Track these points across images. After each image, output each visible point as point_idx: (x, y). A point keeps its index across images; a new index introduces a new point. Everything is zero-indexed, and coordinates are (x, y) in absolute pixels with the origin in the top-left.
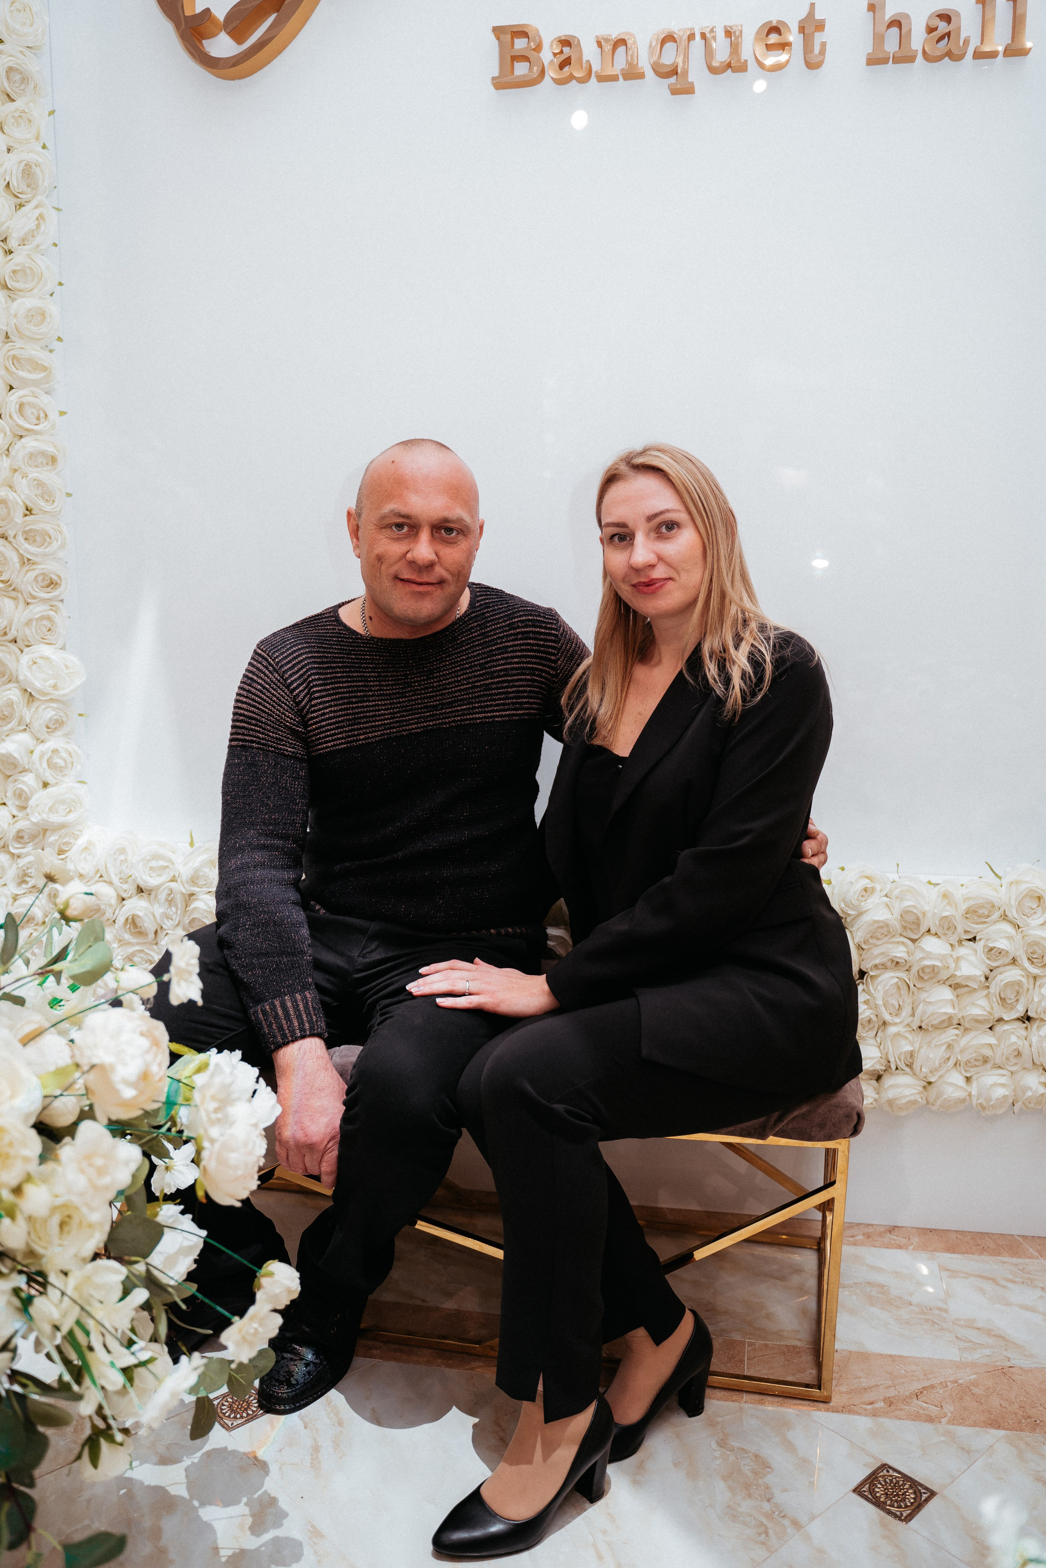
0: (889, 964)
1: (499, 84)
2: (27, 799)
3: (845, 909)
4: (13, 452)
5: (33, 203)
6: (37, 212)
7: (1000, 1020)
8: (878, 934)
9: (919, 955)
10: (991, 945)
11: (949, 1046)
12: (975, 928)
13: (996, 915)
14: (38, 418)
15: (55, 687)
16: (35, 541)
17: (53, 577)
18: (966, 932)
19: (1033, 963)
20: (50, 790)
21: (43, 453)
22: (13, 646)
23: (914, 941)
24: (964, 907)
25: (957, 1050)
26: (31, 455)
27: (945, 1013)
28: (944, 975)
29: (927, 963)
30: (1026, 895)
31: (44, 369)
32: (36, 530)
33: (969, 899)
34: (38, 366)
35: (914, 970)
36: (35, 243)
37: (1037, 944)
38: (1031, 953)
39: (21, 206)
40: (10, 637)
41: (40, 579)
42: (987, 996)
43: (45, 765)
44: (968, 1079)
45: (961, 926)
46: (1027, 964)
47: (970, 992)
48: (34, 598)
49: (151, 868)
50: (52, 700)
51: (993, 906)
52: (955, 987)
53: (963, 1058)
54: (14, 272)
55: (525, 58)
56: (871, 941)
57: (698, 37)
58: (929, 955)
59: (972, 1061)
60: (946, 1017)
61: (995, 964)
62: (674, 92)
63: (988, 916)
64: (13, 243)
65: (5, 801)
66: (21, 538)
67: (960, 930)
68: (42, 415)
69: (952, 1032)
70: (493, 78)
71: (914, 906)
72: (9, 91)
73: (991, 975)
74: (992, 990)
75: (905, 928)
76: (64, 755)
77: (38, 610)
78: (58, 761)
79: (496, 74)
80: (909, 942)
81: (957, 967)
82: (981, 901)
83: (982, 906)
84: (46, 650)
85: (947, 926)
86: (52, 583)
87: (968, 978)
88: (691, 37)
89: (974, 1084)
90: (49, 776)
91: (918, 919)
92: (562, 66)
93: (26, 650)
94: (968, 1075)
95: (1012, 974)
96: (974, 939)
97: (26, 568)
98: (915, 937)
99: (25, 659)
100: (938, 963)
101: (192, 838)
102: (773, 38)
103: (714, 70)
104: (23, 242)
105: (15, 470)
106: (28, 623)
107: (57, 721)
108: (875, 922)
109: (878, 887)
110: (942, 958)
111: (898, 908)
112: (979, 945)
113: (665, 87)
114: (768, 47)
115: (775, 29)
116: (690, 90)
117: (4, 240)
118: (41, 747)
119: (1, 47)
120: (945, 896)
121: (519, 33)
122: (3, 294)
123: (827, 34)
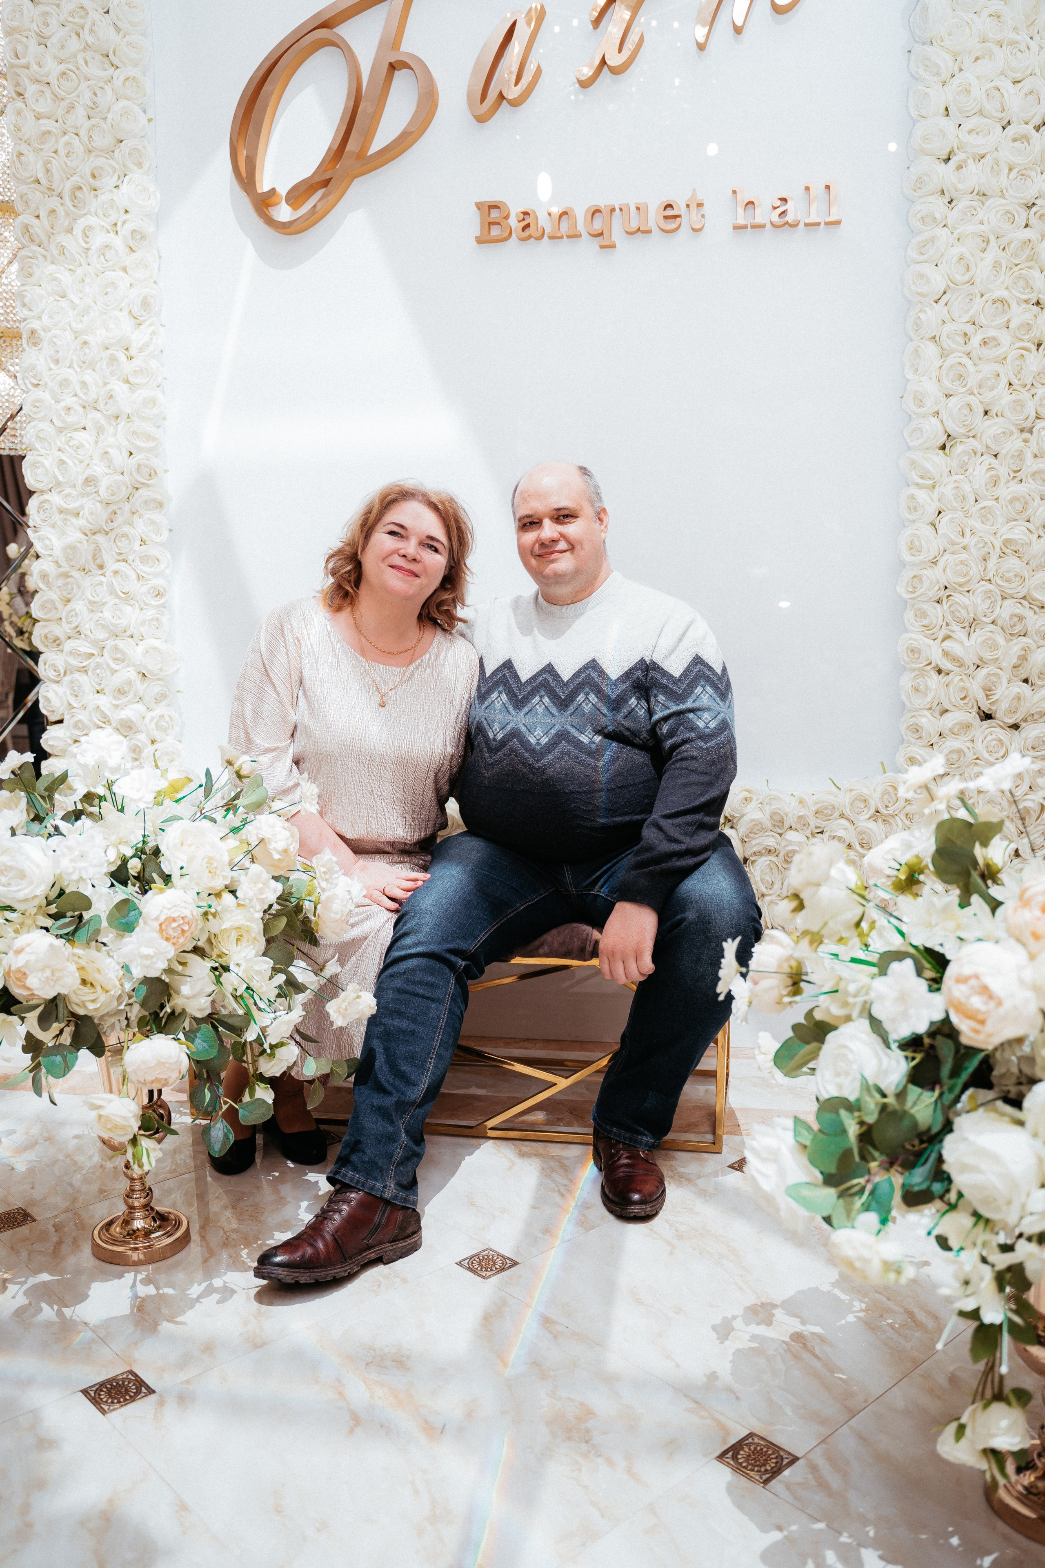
0: (764, 851)
1: (480, 241)
2: (141, 752)
3: (732, 813)
4: (132, 500)
5: (148, 323)
6: (150, 329)
8: (755, 830)
9: (784, 843)
12: (822, 824)
13: (836, 814)
14: (150, 475)
15: (161, 670)
16: (148, 563)
17: (161, 590)
18: (817, 827)
19: (863, 847)
20: (156, 745)
21: (154, 500)
22: (130, 639)
23: (780, 835)
24: (814, 809)
26: (146, 502)
29: (790, 848)
30: (856, 799)
31: (154, 439)
32: (149, 556)
33: (818, 803)
34: (149, 437)
35: (781, 855)
36: (149, 351)
37: (864, 833)
38: (861, 840)
39: (140, 324)
40: (128, 633)
41: (152, 590)
43: (153, 727)
45: (813, 822)
46: (858, 848)
48: (146, 605)
50: (159, 679)
51: (834, 808)
54: (135, 371)
55: (498, 224)
56: (751, 835)
57: (617, 209)
58: (790, 843)
62: (602, 247)
63: (831, 816)
64: (133, 352)
66: (138, 562)
67: (812, 826)
68: (153, 473)
70: (477, 237)
71: (780, 809)
72: (132, 245)
75: (774, 826)
76: (167, 719)
77: (150, 613)
78: (164, 724)
79: (478, 234)
80: (778, 836)
82: (826, 804)
83: (826, 808)
84: (155, 643)
85: (801, 821)
86: (160, 594)
88: (613, 210)
90: (157, 735)
91: (783, 818)
92: (524, 229)
93: (141, 643)
96: (822, 833)
97: (141, 583)
98: (780, 831)
99: (140, 649)
100: (798, 849)
102: (669, 212)
103: (630, 233)
104: (141, 350)
105: (133, 513)
106: (143, 623)
107: (162, 695)
108: (752, 820)
109: (755, 798)
110: (800, 845)
111: (768, 810)
113: (595, 243)
114: (666, 217)
115: (669, 206)
116: (613, 246)
117: (127, 349)
118: (151, 714)
119: (127, 216)
120: (801, 802)
121: (493, 206)
122: (126, 387)
123: (707, 211)
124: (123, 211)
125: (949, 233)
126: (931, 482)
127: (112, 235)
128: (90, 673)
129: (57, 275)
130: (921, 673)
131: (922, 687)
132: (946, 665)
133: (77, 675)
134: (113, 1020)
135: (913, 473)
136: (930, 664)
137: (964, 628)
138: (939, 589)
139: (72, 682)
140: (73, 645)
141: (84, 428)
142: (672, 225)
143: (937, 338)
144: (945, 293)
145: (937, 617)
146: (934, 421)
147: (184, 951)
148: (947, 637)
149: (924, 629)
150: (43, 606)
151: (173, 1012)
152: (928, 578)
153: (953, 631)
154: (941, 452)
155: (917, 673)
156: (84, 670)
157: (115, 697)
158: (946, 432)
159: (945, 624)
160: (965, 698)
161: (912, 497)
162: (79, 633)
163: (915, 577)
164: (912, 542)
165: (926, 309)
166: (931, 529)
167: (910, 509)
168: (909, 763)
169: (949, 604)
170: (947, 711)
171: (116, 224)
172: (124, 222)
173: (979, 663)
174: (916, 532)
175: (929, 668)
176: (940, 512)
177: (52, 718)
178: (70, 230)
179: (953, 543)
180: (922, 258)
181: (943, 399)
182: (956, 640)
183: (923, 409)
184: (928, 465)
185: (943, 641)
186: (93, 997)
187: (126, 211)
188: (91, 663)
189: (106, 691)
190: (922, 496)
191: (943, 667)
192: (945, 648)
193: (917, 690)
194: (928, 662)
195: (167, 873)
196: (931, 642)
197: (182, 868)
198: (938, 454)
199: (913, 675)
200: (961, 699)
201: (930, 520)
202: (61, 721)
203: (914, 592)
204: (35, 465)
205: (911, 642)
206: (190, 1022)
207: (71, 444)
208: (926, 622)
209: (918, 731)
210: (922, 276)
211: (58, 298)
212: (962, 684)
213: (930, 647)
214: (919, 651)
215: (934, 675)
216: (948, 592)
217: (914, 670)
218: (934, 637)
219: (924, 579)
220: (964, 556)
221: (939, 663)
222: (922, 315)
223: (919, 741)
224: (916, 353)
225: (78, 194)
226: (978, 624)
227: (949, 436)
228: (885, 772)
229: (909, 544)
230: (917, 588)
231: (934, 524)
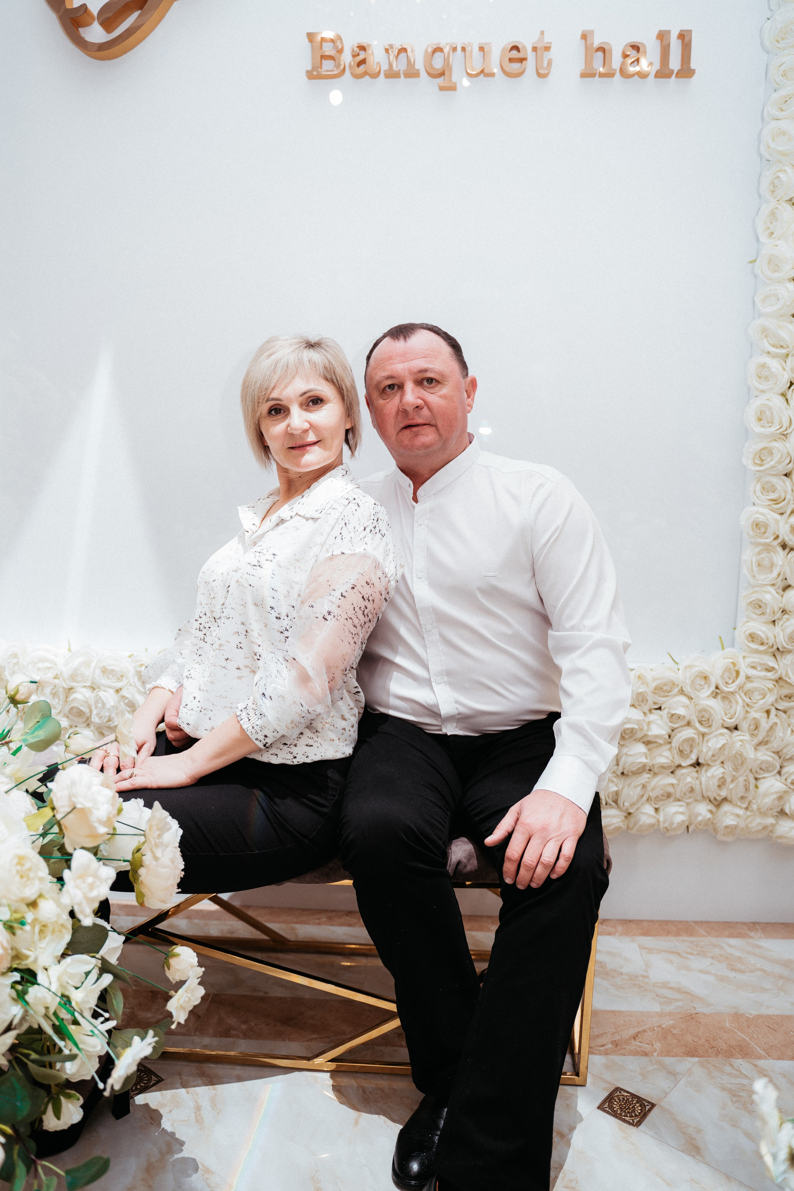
1: (310, 76)
7: (679, 766)
10: (673, 712)
11: (644, 786)
12: (660, 700)
13: (676, 690)
18: (655, 703)
19: (702, 724)
24: (653, 685)
25: (649, 788)
27: (641, 762)
28: (639, 735)
29: (628, 726)
30: (697, 676)
33: (657, 679)
37: (705, 710)
38: (701, 717)
42: (670, 749)
44: (657, 810)
45: (651, 699)
46: (698, 725)
47: (657, 746)
49: (38, 669)
51: (674, 684)
52: (647, 743)
53: (653, 795)
55: (331, 58)
57: (459, 49)
59: (660, 796)
60: (641, 765)
61: (675, 726)
62: (442, 89)
63: (670, 692)
67: (650, 702)
69: (646, 776)
70: (307, 72)
73: (673, 734)
74: (673, 745)
79: (309, 68)
81: (649, 729)
82: (665, 681)
83: (665, 684)
85: (642, 700)
87: (657, 736)
88: (455, 49)
89: (661, 813)
92: (359, 64)
94: (657, 806)
95: (688, 733)
96: (660, 708)
100: (636, 727)
101: (69, 644)
102: (515, 55)
103: (471, 75)
110: (638, 722)
112: (664, 713)
113: (434, 84)
114: (511, 60)
115: (515, 48)
116: (454, 88)
120: (639, 677)
121: (327, 40)
123: (552, 54)
126: (786, 351)
130: (767, 548)
131: (766, 563)
132: (792, 540)
135: (765, 341)
136: (776, 538)
138: (790, 462)
142: (517, 69)
145: (786, 492)
146: (791, 287)
148: (792, 512)
149: (771, 503)
152: (779, 451)
155: (761, 547)
159: (792, 499)
161: (763, 366)
163: (764, 448)
164: (762, 413)
166: (782, 399)
167: (760, 378)
168: (750, 639)
170: (790, 586)
174: (767, 402)
175: (776, 543)
176: (792, 384)
183: (780, 274)
184: (783, 334)
190: (774, 365)
191: (789, 543)
192: (792, 524)
193: (761, 566)
194: (774, 537)
196: (777, 516)
198: (792, 322)
199: (758, 549)
201: (781, 392)
203: (762, 465)
205: (758, 516)
208: (773, 496)
209: (760, 607)
213: (777, 522)
214: (766, 526)
215: (780, 550)
218: (782, 511)
219: (775, 452)
221: (786, 539)
222: (781, 175)
223: (762, 617)
224: (773, 215)
228: (723, 649)
229: (759, 414)
230: (762, 460)
231: (783, 395)
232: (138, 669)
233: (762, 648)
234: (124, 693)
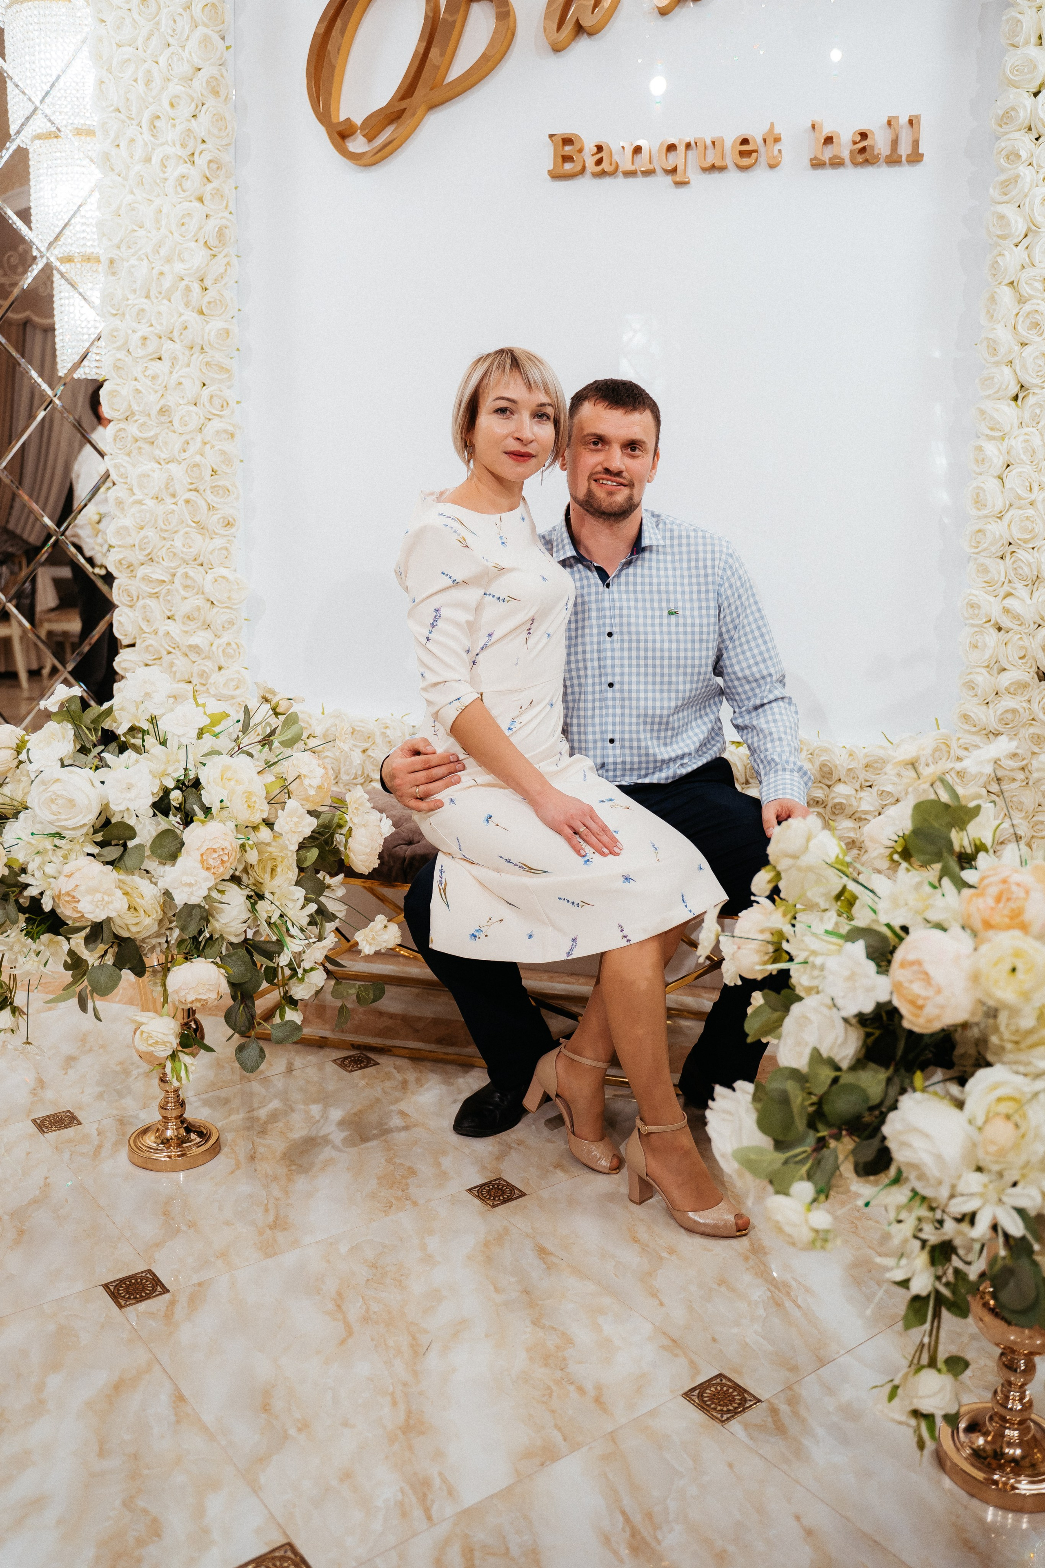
1: (552, 176)
2: (208, 678)
4: (205, 431)
5: (223, 254)
6: (227, 260)
10: (882, 789)
12: (871, 777)
14: (222, 406)
15: (229, 598)
16: (218, 494)
17: (231, 519)
18: (866, 781)
20: (223, 671)
21: (225, 431)
22: (200, 568)
23: (829, 787)
24: (864, 762)
26: (217, 433)
27: (850, 838)
28: (849, 811)
29: (836, 800)
31: (228, 371)
32: (219, 486)
33: (867, 756)
34: (222, 369)
35: (828, 807)
36: (223, 283)
39: (215, 256)
40: (199, 562)
41: (221, 520)
43: (221, 654)
45: (863, 775)
48: (216, 534)
50: (227, 607)
51: (884, 762)
54: (209, 303)
55: (571, 159)
57: (692, 145)
60: (850, 840)
61: (885, 803)
62: (674, 184)
63: (879, 769)
64: (208, 283)
65: (192, 680)
66: (208, 492)
67: (860, 779)
68: (225, 404)
70: (549, 171)
71: (828, 761)
72: (208, 175)
73: (883, 811)
75: (823, 777)
76: (234, 646)
78: (231, 651)
79: (551, 168)
80: (826, 788)
81: (859, 805)
82: (876, 758)
83: (877, 762)
84: (224, 572)
85: (850, 774)
86: (229, 524)
88: (688, 146)
90: (223, 662)
91: (831, 769)
92: (597, 164)
93: (210, 571)
96: (870, 786)
97: (211, 513)
98: (829, 783)
99: (210, 577)
100: (844, 801)
102: (745, 148)
103: (704, 170)
104: (216, 281)
105: (206, 443)
106: (212, 552)
107: (229, 622)
109: (805, 749)
110: (848, 797)
111: (817, 761)
112: (875, 789)
113: (669, 179)
114: (741, 153)
115: (745, 141)
116: (687, 183)
117: (202, 280)
118: (217, 642)
119: (204, 146)
120: (851, 755)
121: (567, 141)
122: (199, 318)
123: (783, 145)
124: (200, 141)
125: (1034, 172)
126: (1001, 434)
127: (189, 165)
128: (161, 599)
129: (135, 205)
130: (980, 629)
131: (979, 644)
132: (1005, 622)
133: (148, 601)
134: (154, 941)
135: (982, 424)
136: (990, 621)
137: (1027, 586)
138: (1003, 545)
139: (144, 607)
140: (147, 571)
141: (160, 359)
142: (745, 161)
143: (1015, 284)
144: (1026, 236)
145: (999, 573)
146: (1007, 370)
147: (223, 880)
148: (1009, 595)
149: (985, 585)
150: (118, 532)
151: (211, 937)
152: (991, 533)
153: (1015, 589)
154: (1013, 403)
155: (976, 629)
156: (156, 596)
157: (184, 623)
158: (1019, 382)
159: (1007, 581)
160: (1024, 656)
161: (980, 449)
162: (152, 560)
163: (979, 531)
164: (978, 495)
165: (1006, 253)
166: (997, 482)
167: (977, 461)
168: (962, 720)
169: (1013, 559)
170: (1005, 669)
171: (193, 154)
172: (201, 153)
173: (1041, 622)
174: (982, 485)
175: (987, 625)
176: (1008, 466)
177: (125, 642)
178: (148, 160)
179: (1020, 498)
180: (1006, 198)
181: (1017, 348)
182: (1018, 598)
183: (995, 358)
184: (997, 416)
185: (1004, 598)
186: (136, 920)
187: (204, 141)
188: (163, 589)
189: (176, 618)
190: (991, 449)
191: (1002, 625)
192: (1006, 606)
193: (976, 647)
194: (988, 619)
195: (208, 805)
196: (992, 599)
197: (222, 801)
198: (1009, 405)
199: (971, 631)
200: (1020, 658)
201: (996, 474)
202: (133, 645)
203: (977, 547)
204: (113, 393)
205: (971, 597)
206: (227, 947)
207: (147, 374)
208: (987, 578)
209: (972, 688)
210: (1001, 217)
211: (136, 228)
212: (1021, 643)
213: (989, 603)
214: (978, 608)
215: (993, 632)
216: (1012, 548)
217: (973, 625)
218: (995, 593)
219: (988, 534)
220: (1031, 512)
221: (999, 621)
222: (999, 259)
223: (975, 698)
224: (992, 299)
225: (158, 123)
226: (1041, 582)
227: (1022, 386)
228: (939, 728)
229: (975, 497)
230: (979, 542)
231: (1000, 478)
232: (383, 730)
233: (974, 729)
234: (369, 752)
